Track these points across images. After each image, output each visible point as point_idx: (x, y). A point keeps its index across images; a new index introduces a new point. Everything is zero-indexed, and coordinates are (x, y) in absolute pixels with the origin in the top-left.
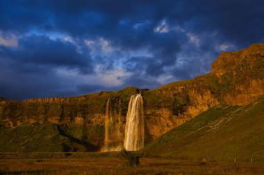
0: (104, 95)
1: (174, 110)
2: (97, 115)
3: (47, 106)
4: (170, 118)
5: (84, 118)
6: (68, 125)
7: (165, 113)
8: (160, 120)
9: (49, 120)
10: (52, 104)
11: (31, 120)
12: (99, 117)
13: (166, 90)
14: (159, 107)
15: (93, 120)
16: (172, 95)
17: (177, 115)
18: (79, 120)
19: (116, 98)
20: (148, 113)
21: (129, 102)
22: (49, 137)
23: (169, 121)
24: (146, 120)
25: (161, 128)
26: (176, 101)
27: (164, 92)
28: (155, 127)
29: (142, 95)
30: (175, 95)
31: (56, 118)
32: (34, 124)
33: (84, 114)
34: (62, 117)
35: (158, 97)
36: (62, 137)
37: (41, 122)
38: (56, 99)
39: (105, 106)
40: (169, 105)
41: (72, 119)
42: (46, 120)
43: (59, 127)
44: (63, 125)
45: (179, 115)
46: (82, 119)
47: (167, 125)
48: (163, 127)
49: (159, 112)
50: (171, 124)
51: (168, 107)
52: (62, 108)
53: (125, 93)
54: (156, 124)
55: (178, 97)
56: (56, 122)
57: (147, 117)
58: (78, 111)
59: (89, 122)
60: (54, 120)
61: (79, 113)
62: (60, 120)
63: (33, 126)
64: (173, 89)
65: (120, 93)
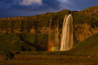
0: (49, 15)
1: (92, 24)
2: (44, 28)
3: (13, 22)
4: (90, 30)
5: (36, 30)
6: (26, 34)
7: (87, 26)
8: (83, 31)
9: (15, 31)
10: (16, 21)
11: (3, 31)
12: (45, 29)
13: (87, 11)
14: (83, 23)
15: (42, 31)
16: (91, 15)
17: (94, 27)
18: (33, 31)
19: (56, 17)
20: (76, 26)
21: (64, 19)
22: (14, 41)
23: (89, 32)
24: (74, 31)
25: (84, 36)
26: (93, 19)
27: (86, 13)
28: (80, 36)
29: (72, 15)
30: (92, 15)
31: (19, 29)
32: (5, 33)
33: (36, 27)
34: (22, 29)
35: (82, 17)
36: (21, 42)
37: (9, 33)
38: (19, 18)
39: (49, 22)
40: (89, 21)
41: (29, 30)
42: (12, 31)
43: (20, 35)
44: (23, 34)
45: (95, 27)
46: (35, 30)
47: (88, 34)
48: (85, 35)
49: (83, 26)
50: (90, 33)
51: (88, 22)
52: (23, 23)
53: (61, 14)
54: (81, 34)
55: (94, 16)
56: (19, 32)
57: (75, 29)
58: (32, 25)
59: (39, 32)
60: (17, 31)
61: (33, 26)
62: (21, 31)
63: (4, 34)
64: (91, 11)
65: (58, 14)
